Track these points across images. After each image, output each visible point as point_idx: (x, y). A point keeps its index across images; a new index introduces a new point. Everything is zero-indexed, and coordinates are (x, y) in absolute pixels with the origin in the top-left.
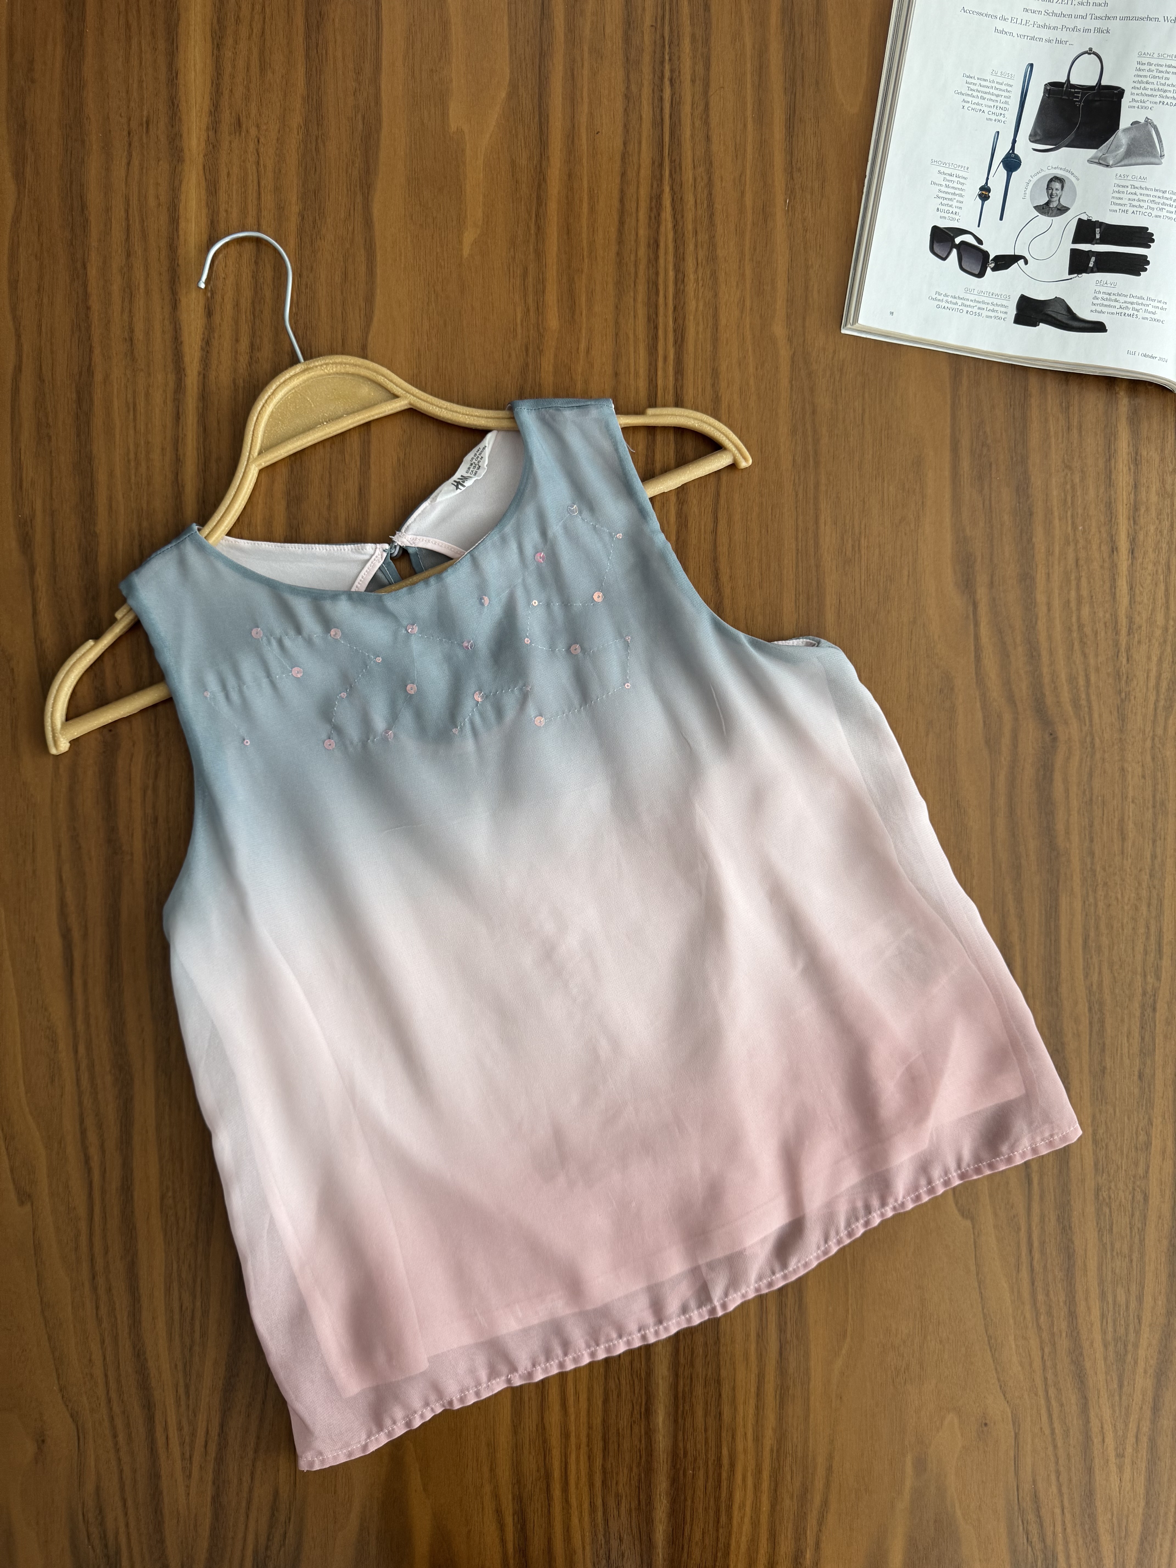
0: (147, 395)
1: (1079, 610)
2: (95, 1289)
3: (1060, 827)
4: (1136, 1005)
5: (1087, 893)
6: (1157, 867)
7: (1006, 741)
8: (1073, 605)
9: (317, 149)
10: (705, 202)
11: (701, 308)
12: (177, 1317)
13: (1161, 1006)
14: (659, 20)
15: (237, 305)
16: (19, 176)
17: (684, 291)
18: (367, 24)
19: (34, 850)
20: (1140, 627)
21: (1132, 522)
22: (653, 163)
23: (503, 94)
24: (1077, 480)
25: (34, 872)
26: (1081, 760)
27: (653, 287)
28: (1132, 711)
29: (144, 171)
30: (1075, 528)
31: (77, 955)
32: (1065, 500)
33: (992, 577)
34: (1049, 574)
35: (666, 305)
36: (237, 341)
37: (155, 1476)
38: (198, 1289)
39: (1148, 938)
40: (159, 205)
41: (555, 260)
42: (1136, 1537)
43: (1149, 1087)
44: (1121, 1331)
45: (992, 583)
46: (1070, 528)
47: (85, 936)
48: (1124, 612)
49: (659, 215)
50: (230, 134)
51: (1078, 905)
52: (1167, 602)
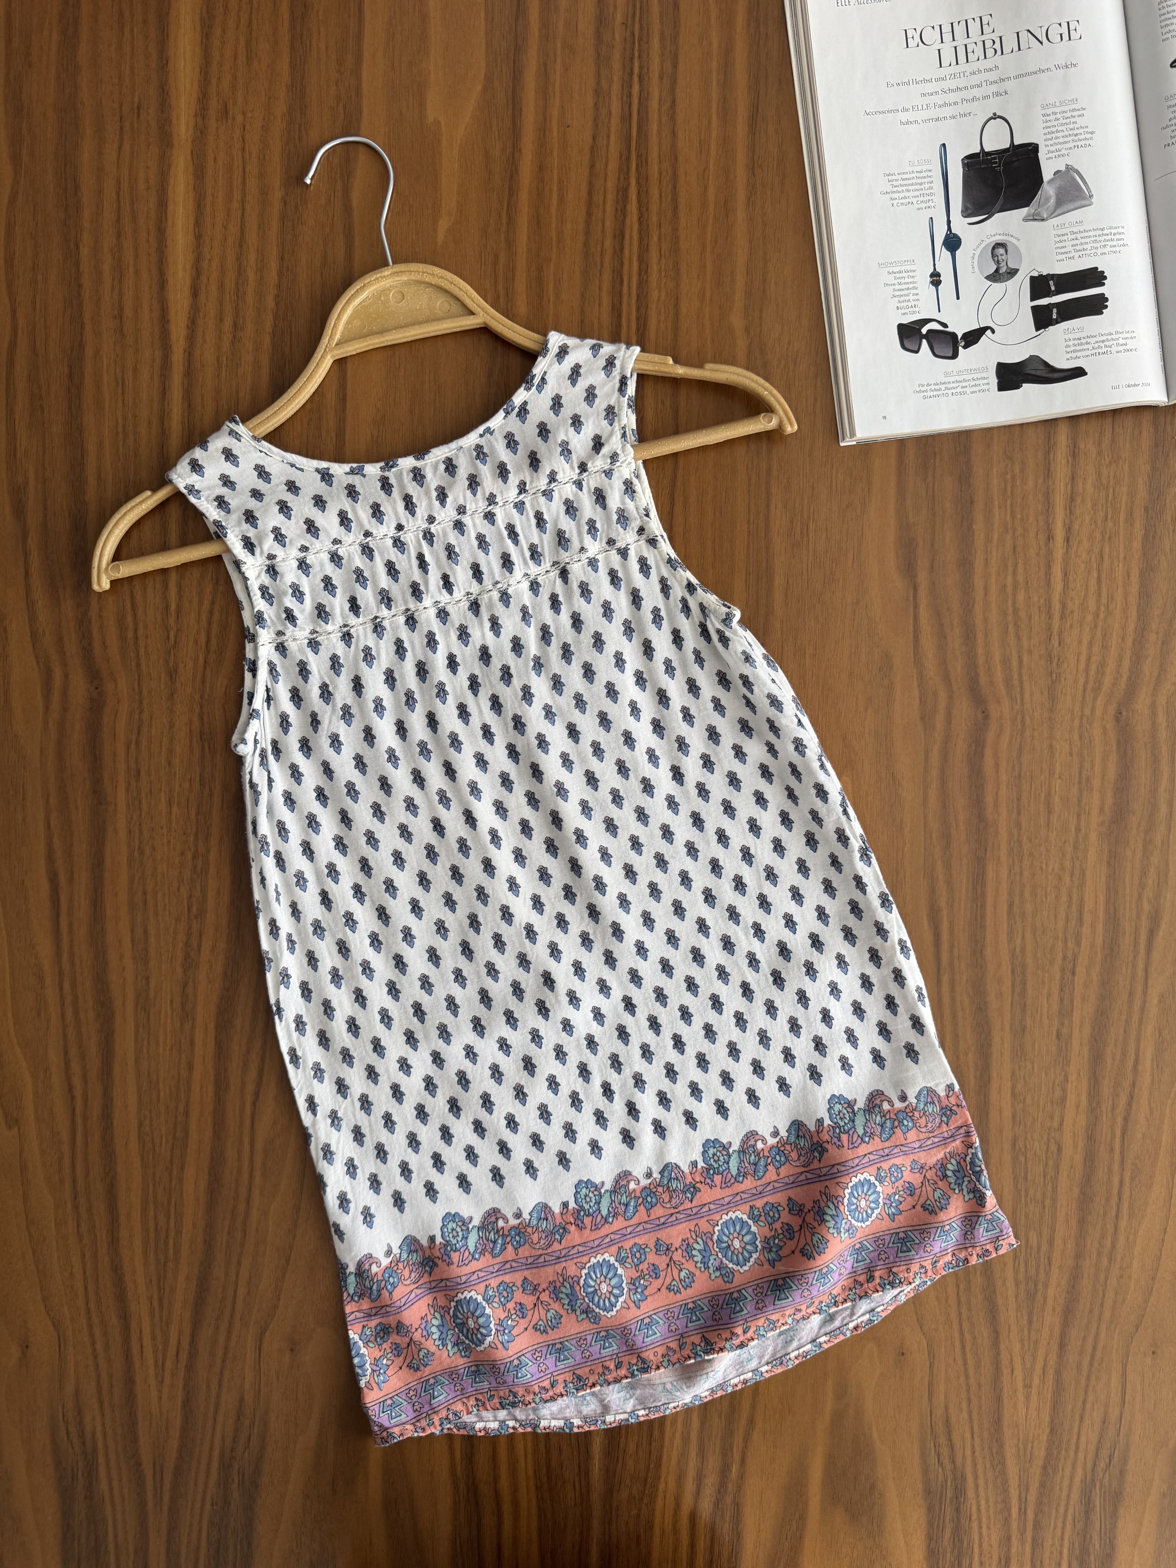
0: (135, 370)
1: (1014, 595)
2: (76, 1207)
3: (989, 800)
4: (1057, 968)
5: (1013, 862)
6: (1080, 839)
7: (940, 717)
8: (1009, 589)
9: (300, 138)
10: (670, 197)
11: (663, 297)
12: (152, 1235)
13: (1080, 970)
14: (630, 19)
15: (221, 287)
16: (15, 158)
17: (647, 281)
18: (349, 17)
19: (24, 799)
20: (1072, 612)
21: (1068, 512)
22: (621, 156)
23: (479, 88)
24: (1017, 471)
25: (24, 820)
26: (1012, 737)
27: (618, 276)
28: (1062, 691)
29: (135, 154)
30: (1013, 516)
31: (64, 898)
32: (1005, 489)
33: (933, 561)
34: (987, 560)
35: (630, 294)
36: (221, 320)
37: (129, 1381)
38: (173, 1210)
39: (1070, 906)
40: (148, 188)
41: (525, 249)
42: (1039, 1461)
43: (1066, 1046)
44: (1033, 1271)
45: (932, 567)
46: (1008, 517)
47: (71, 880)
48: (1057, 597)
49: (625, 207)
50: (217, 120)
51: (1004, 873)
52: (1099, 588)
